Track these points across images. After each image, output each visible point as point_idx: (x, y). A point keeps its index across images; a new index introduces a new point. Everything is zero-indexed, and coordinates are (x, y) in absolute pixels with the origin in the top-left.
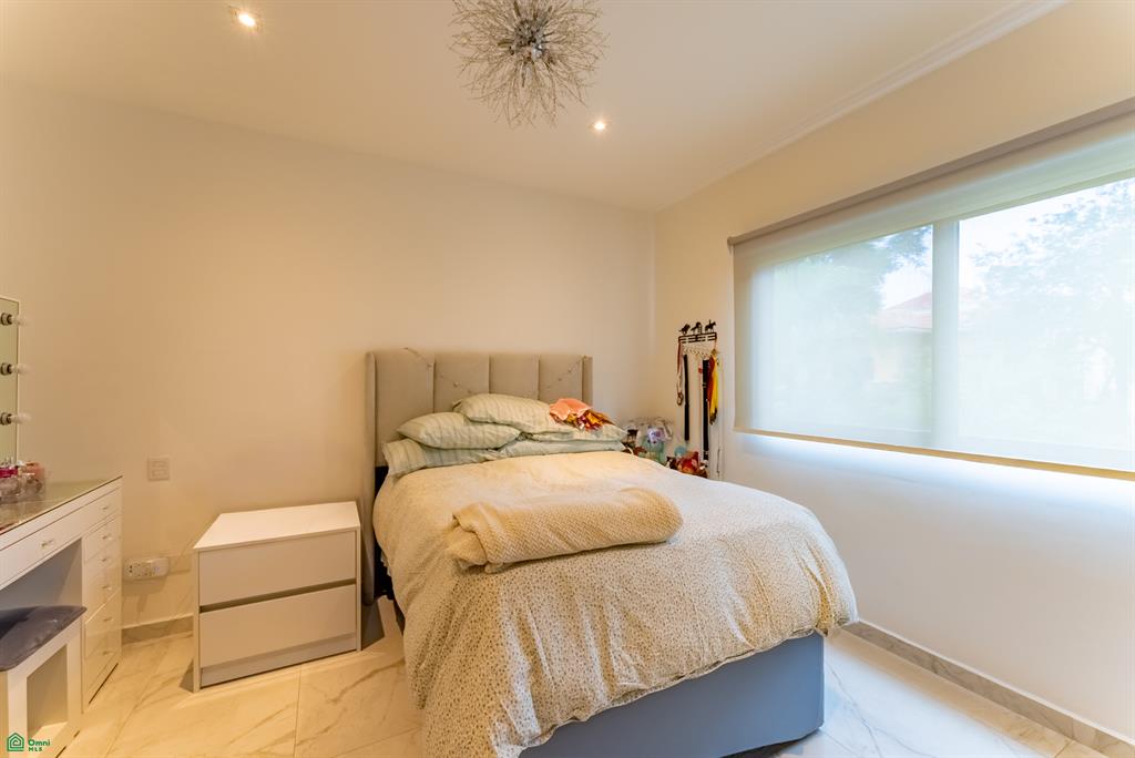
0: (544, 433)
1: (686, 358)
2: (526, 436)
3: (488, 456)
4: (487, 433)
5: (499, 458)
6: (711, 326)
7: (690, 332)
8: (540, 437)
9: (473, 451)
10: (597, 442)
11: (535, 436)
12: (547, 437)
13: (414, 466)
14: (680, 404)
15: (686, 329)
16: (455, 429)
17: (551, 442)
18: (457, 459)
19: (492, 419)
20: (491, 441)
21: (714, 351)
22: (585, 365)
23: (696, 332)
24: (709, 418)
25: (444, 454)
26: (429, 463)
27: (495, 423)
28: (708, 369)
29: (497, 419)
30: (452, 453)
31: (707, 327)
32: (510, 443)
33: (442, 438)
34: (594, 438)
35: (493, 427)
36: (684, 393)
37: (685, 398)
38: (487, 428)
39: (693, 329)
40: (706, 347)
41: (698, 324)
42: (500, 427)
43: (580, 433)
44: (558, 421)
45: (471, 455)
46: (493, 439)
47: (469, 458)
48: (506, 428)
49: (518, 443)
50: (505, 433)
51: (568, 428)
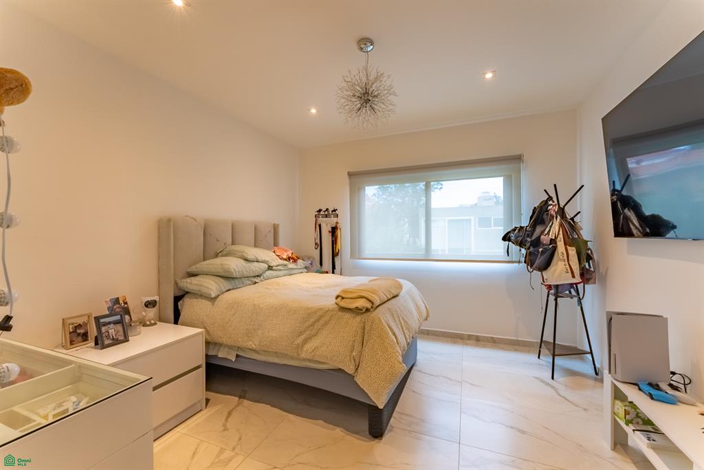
0: (277, 266)
1: (320, 226)
2: (270, 268)
3: (256, 280)
4: (256, 267)
5: (262, 281)
6: (335, 210)
7: (322, 213)
8: (275, 268)
9: (250, 278)
10: (297, 269)
11: (273, 268)
12: (279, 268)
13: (224, 290)
14: (316, 249)
15: (320, 211)
17: (280, 270)
18: (243, 283)
19: (257, 259)
21: (337, 223)
22: (275, 228)
23: (326, 213)
24: (335, 254)
25: (236, 281)
26: (231, 287)
27: (258, 261)
28: (334, 231)
29: (260, 259)
30: (240, 280)
31: (332, 211)
32: (264, 272)
34: (295, 267)
36: (319, 243)
37: (320, 245)
38: (256, 264)
39: (325, 211)
40: (332, 221)
41: (327, 209)
42: (260, 263)
43: (291, 265)
44: (281, 259)
45: (248, 280)
48: (262, 264)
49: (267, 272)
50: (262, 266)
51: (286, 262)
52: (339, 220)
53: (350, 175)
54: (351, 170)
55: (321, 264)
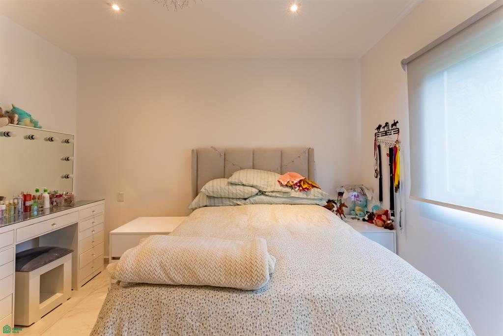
0: (272, 192)
1: (379, 146)
2: (262, 193)
3: (239, 203)
4: (239, 190)
5: (245, 204)
6: (395, 124)
7: (382, 130)
8: (270, 194)
10: (306, 199)
11: (267, 193)
12: (274, 194)
13: (201, 205)
14: (377, 177)
16: (221, 188)
17: (277, 197)
19: (241, 182)
20: (240, 194)
21: (397, 141)
22: (310, 152)
23: (386, 129)
24: (394, 189)
25: (215, 200)
26: (208, 204)
27: (243, 185)
28: (393, 153)
29: (244, 183)
30: (220, 200)
31: (392, 125)
32: (252, 196)
34: (305, 196)
35: (242, 187)
36: (378, 170)
38: (238, 187)
39: (384, 127)
40: (392, 138)
41: (387, 124)
42: (246, 188)
43: (295, 193)
44: (282, 185)
45: (230, 201)
46: (242, 194)
47: (229, 203)
48: (250, 188)
49: (257, 197)
50: (248, 190)
51: (288, 190)
52: (400, 136)
54: (406, 56)
55: (381, 199)
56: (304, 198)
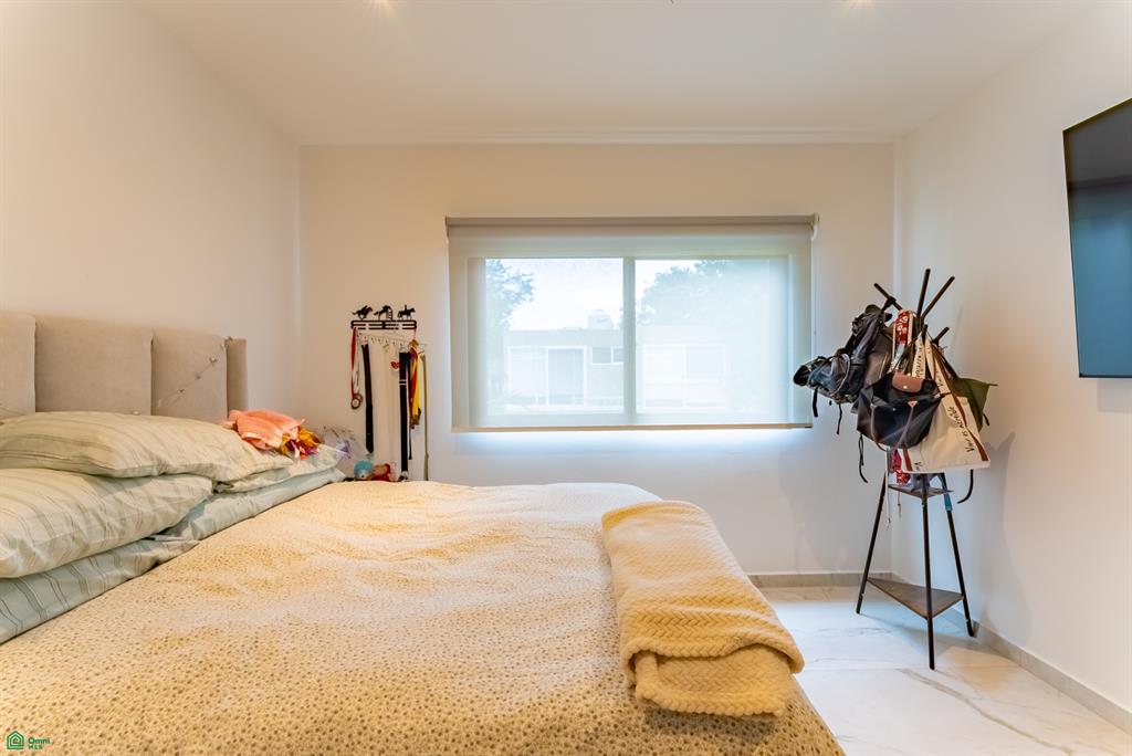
0: (248, 478)
1: (366, 349)
2: (222, 488)
3: (158, 552)
6: (407, 312)
7: (370, 316)
8: (246, 485)
9: (122, 554)
10: (316, 474)
11: (237, 485)
12: (257, 482)
14: (357, 408)
15: (365, 311)
17: (260, 489)
19: (161, 463)
20: (167, 515)
21: (414, 342)
22: (233, 354)
24: (408, 419)
27: (164, 475)
28: (406, 361)
29: (174, 464)
31: (401, 314)
32: (197, 510)
33: (52, 546)
34: (311, 468)
35: (161, 482)
36: (363, 393)
37: (365, 400)
38: (156, 487)
41: (386, 309)
42: (177, 481)
43: (297, 466)
44: (264, 450)
46: (171, 510)
47: (118, 572)
48: (189, 480)
50: (190, 490)
51: (279, 460)
52: (420, 335)
53: (452, 225)
54: (456, 215)
55: (370, 446)
56: (311, 475)
